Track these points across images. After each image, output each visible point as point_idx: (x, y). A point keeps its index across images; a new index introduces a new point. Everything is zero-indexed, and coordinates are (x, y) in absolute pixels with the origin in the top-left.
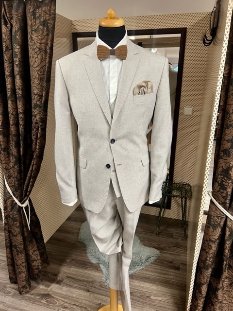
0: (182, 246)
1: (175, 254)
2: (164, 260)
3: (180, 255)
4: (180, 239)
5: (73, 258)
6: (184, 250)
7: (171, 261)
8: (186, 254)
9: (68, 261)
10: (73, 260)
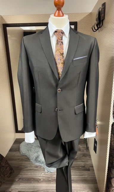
0: (87, 155)
1: (85, 161)
2: (79, 166)
3: (88, 161)
4: (85, 151)
5: (20, 177)
6: (89, 157)
8: (91, 159)
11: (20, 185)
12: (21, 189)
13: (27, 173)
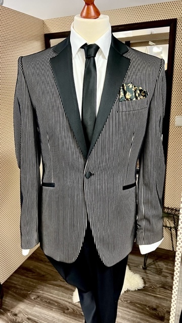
1: (161, 298)
2: (146, 305)
5: (39, 294)
7: (155, 307)
9: (33, 298)
10: (38, 297)
11: (35, 308)
12: (32, 315)
13: (52, 291)
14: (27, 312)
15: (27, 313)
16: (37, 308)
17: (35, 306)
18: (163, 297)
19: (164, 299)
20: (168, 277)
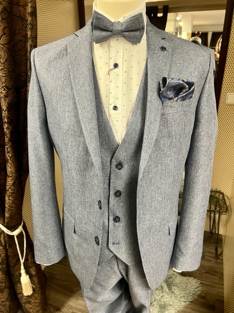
0: (216, 272)
1: (208, 285)
3: (214, 287)
4: (214, 262)
6: (220, 278)
8: (223, 285)
14: (71, 306)
15: (71, 308)
16: (81, 301)
17: (78, 299)
18: (210, 284)
19: (212, 285)
20: (211, 261)
